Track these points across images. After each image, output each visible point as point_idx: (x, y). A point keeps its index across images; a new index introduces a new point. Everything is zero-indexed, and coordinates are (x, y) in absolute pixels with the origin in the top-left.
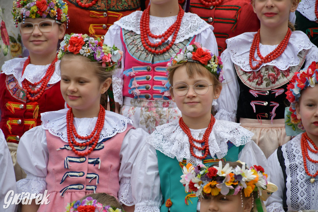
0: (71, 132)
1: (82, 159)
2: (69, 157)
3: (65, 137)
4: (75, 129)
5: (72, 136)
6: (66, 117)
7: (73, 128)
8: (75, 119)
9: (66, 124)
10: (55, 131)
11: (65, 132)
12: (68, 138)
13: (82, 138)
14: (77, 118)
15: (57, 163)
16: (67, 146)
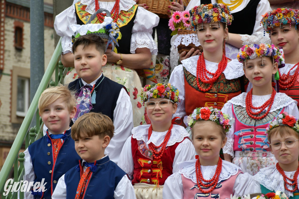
1: (207, 195)
2: (198, 193)
3: (195, 180)
4: (202, 174)
5: (200, 180)
6: (195, 165)
7: (200, 174)
8: (202, 166)
9: (195, 170)
10: (188, 175)
11: (195, 175)
12: (197, 181)
13: (205, 181)
14: (203, 166)
15: (190, 198)
16: (197, 186)
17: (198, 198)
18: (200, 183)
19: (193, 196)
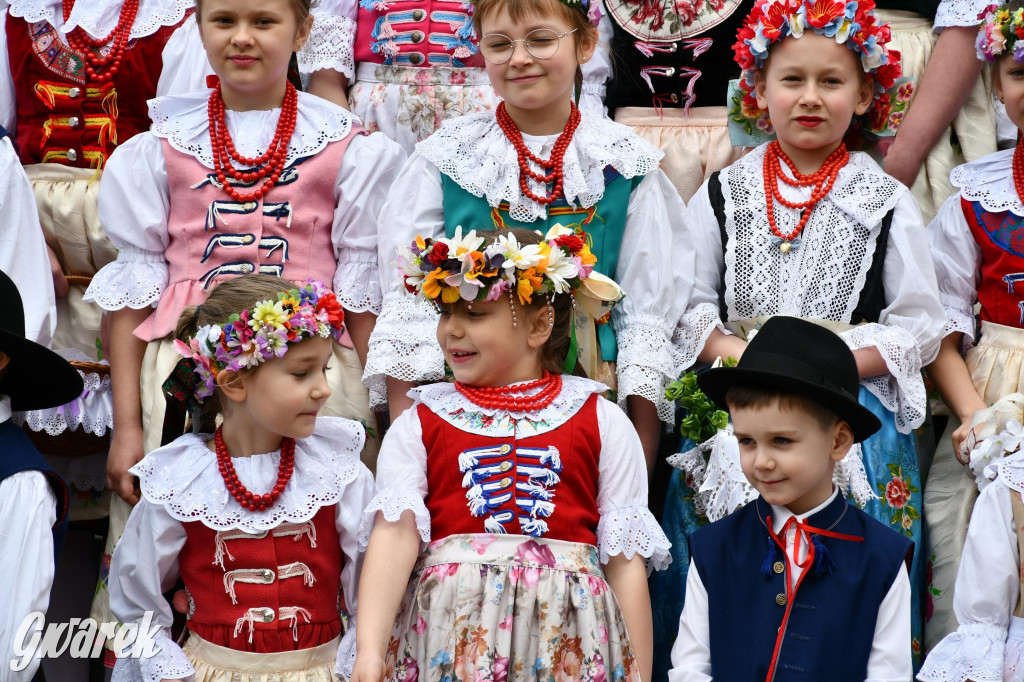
0: (221, 147)
1: (248, 206)
2: (219, 202)
3: (207, 156)
4: (230, 140)
5: (225, 158)
6: (207, 107)
7: (226, 138)
8: (230, 113)
9: (207, 124)
10: (184, 143)
11: (206, 142)
12: (215, 162)
13: (243, 162)
14: (234, 110)
15: (191, 217)
16: (214, 176)
17: (219, 216)
18: (226, 169)
19: (201, 210)
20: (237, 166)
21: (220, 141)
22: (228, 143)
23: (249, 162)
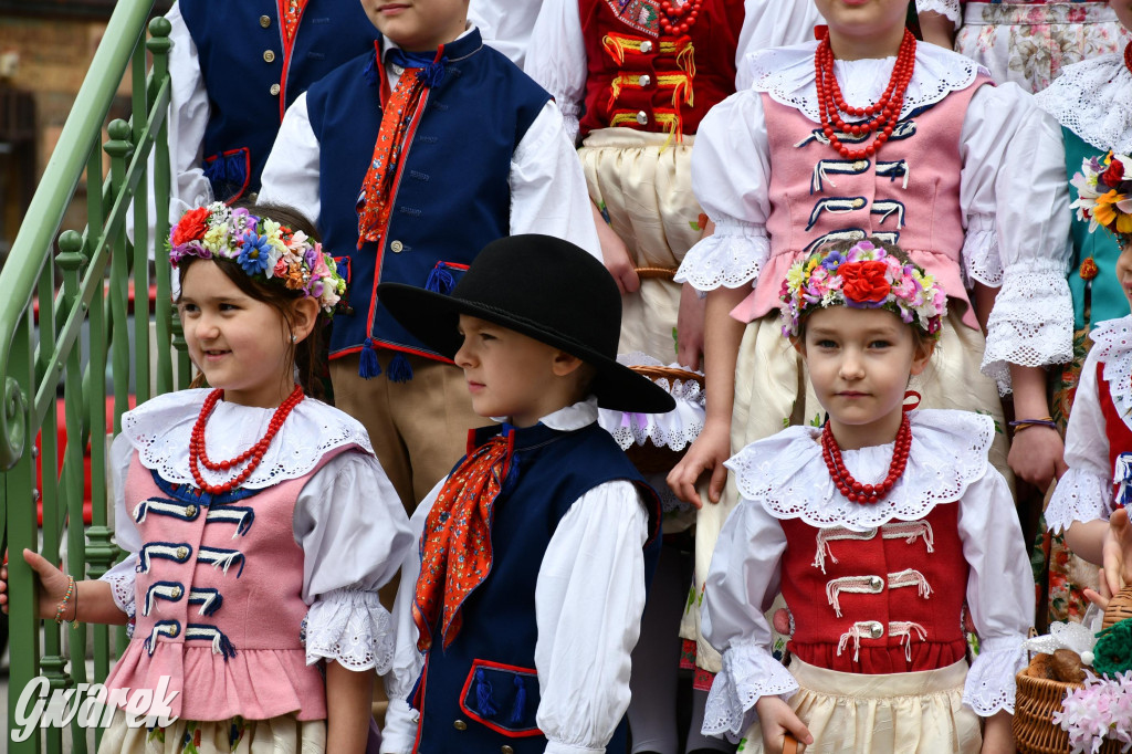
0: (828, 97)
1: (860, 165)
2: (825, 161)
3: (812, 109)
4: (839, 89)
5: (832, 109)
6: (814, 59)
7: (834, 87)
8: (839, 63)
9: (813, 76)
10: (787, 95)
11: (812, 94)
12: (822, 115)
13: (852, 113)
14: (844, 60)
15: (794, 180)
16: (820, 132)
17: (826, 178)
18: (833, 123)
19: (805, 171)
20: (846, 118)
21: (827, 92)
22: (836, 93)
23: (859, 113)
